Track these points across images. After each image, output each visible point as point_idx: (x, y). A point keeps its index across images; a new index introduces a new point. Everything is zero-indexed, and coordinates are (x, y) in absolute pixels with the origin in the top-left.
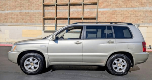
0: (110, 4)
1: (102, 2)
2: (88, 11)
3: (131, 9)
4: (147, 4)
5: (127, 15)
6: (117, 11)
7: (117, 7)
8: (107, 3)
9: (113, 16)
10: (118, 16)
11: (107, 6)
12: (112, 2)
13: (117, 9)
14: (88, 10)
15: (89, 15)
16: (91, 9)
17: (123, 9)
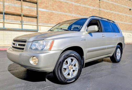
0: (48, 6)
1: (41, 3)
2: (28, 9)
3: (63, 13)
4: (73, 12)
5: (61, 18)
6: (54, 13)
7: (54, 10)
8: (46, 5)
9: (51, 17)
10: (55, 17)
11: (46, 7)
12: (50, 5)
13: (54, 12)
14: (28, 7)
15: (29, 13)
16: (31, 7)
17: (58, 12)
